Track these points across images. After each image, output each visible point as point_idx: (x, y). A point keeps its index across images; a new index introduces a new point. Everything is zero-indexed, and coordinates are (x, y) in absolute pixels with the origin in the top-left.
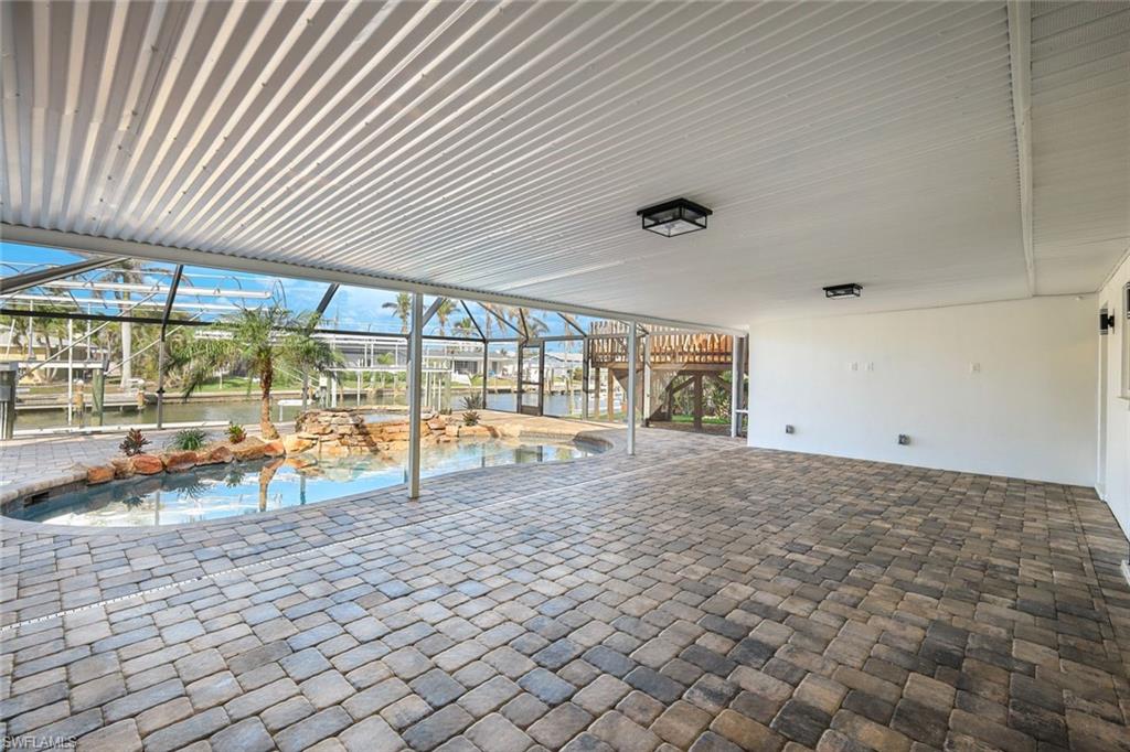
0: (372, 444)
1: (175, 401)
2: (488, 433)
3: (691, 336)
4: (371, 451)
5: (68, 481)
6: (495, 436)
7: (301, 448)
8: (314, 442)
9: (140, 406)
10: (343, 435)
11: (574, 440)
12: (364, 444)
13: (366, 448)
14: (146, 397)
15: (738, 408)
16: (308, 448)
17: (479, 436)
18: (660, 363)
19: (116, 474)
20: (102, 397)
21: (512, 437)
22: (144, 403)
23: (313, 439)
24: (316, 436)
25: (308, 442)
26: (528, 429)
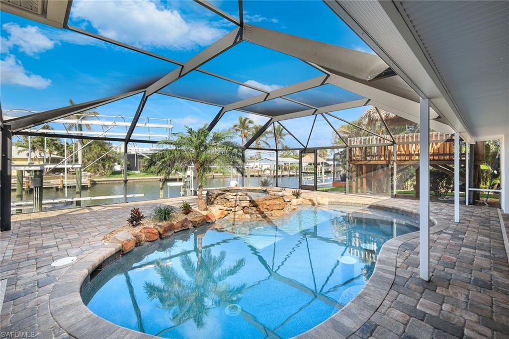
0: (261, 213)
1: (103, 182)
2: (310, 203)
3: (432, 144)
4: (263, 217)
5: (113, 253)
6: (314, 204)
7: (223, 216)
8: (229, 212)
9: (89, 185)
10: (244, 207)
11: (368, 208)
12: (257, 213)
13: (259, 215)
14: (91, 181)
15: (469, 187)
16: (226, 216)
17: (305, 204)
18: (405, 160)
19: (136, 244)
20: (81, 181)
21: (324, 205)
22: (91, 184)
23: (228, 210)
24: (230, 208)
25: (226, 212)
26: (333, 200)
